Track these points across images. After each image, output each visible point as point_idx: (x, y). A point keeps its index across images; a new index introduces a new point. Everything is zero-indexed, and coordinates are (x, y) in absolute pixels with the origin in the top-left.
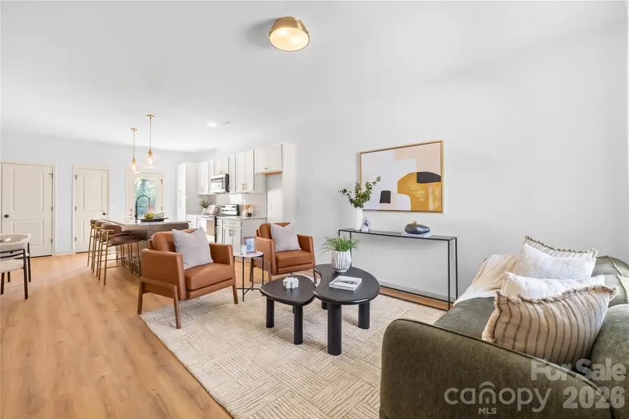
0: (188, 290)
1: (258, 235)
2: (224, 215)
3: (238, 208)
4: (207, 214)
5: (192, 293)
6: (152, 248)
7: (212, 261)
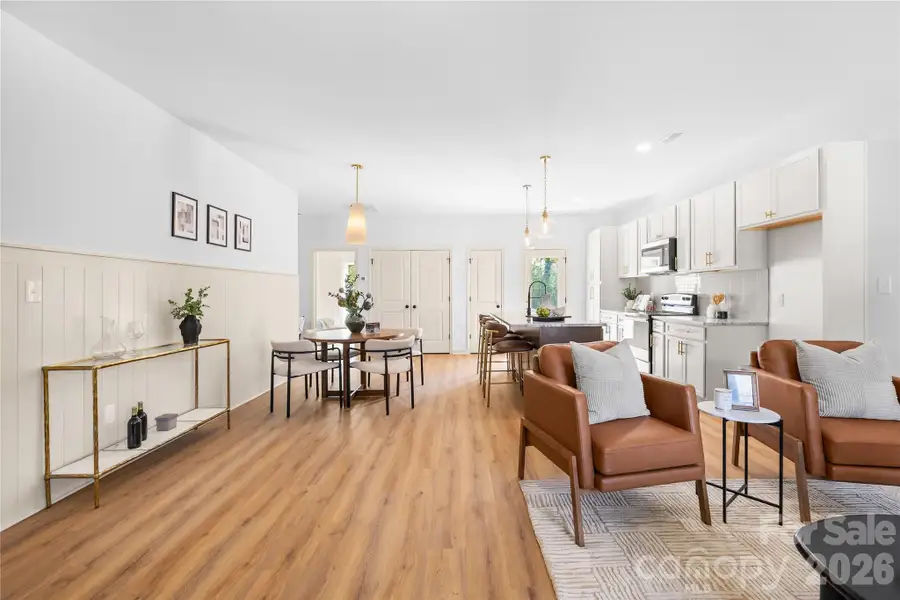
0: (598, 473)
1: (756, 365)
2: (666, 314)
3: (695, 300)
4: (635, 310)
5: (605, 481)
6: (539, 371)
7: (647, 413)
